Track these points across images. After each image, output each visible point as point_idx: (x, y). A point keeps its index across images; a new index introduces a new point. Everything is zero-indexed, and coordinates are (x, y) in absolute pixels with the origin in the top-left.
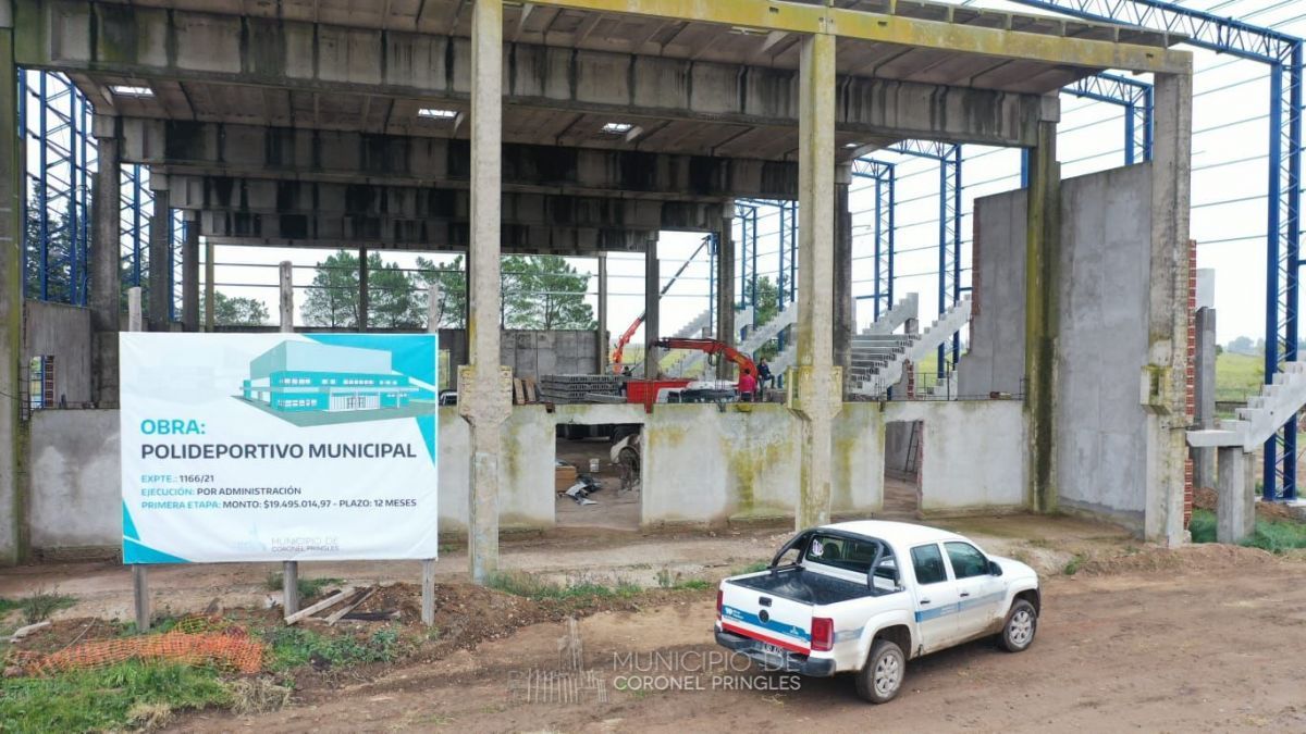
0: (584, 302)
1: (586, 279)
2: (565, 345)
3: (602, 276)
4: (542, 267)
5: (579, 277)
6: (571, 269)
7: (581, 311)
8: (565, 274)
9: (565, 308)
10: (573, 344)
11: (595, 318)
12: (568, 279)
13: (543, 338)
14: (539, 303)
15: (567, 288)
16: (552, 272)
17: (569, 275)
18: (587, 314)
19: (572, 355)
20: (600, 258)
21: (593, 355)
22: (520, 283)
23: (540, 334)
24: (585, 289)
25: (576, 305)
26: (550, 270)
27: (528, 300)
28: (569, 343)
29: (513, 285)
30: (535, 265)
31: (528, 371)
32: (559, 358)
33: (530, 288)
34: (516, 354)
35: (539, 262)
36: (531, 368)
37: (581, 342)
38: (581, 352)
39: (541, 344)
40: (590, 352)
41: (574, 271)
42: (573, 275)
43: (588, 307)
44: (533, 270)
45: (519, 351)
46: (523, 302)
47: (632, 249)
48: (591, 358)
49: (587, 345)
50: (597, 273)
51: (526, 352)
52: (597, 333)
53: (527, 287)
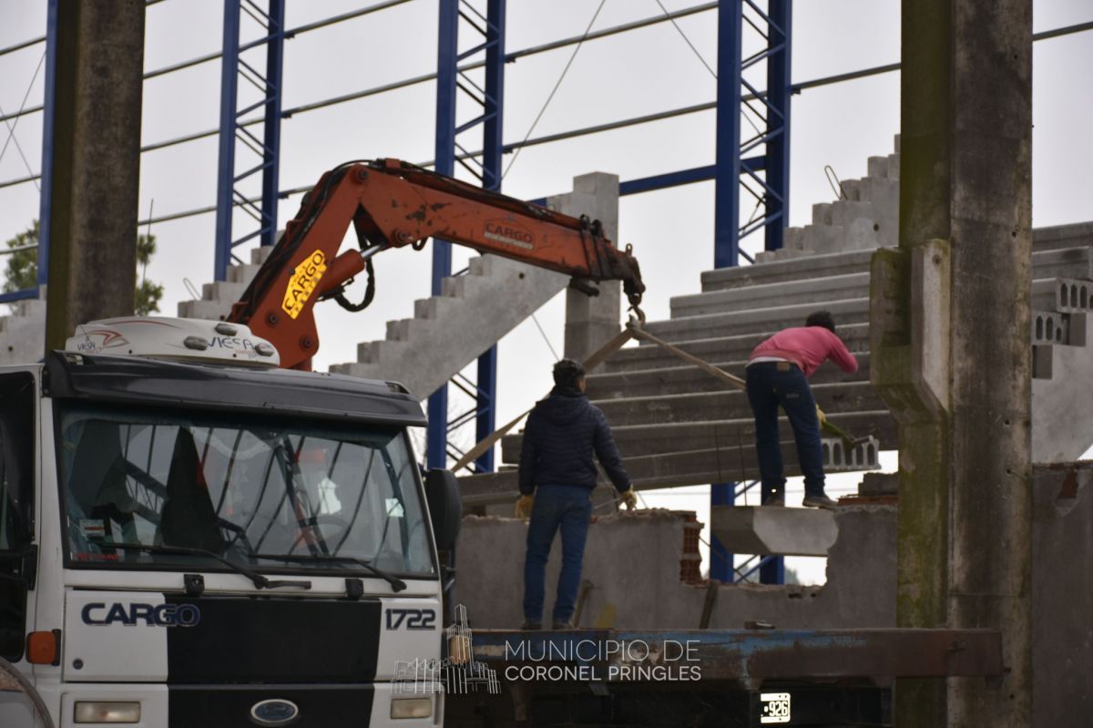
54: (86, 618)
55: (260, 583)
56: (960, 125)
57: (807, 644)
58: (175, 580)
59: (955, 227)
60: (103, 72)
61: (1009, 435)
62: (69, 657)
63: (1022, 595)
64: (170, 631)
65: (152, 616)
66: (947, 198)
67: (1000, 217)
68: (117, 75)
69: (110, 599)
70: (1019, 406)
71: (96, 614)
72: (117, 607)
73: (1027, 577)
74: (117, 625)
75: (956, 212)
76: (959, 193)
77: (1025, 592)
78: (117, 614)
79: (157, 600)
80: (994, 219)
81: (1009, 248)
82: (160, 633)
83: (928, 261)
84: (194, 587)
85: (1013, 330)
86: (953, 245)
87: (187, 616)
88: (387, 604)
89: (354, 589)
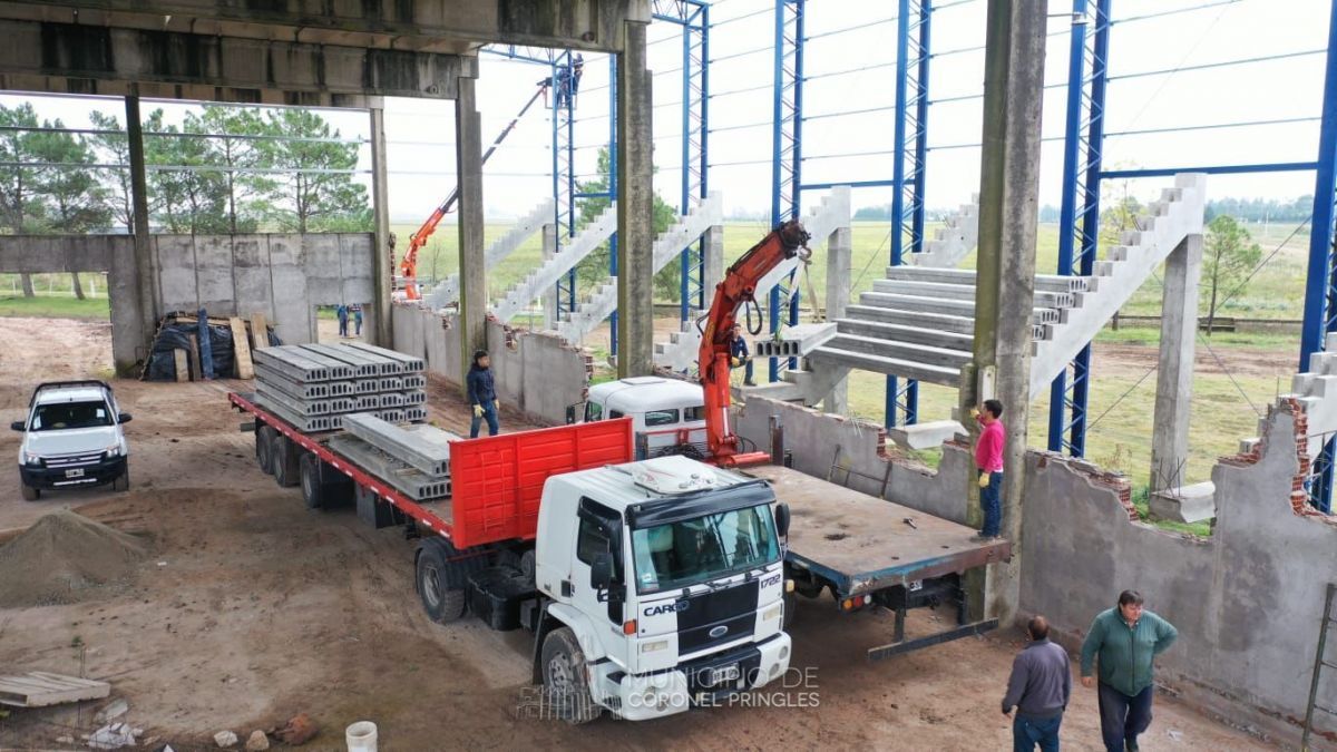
0: (354, 181)
1: (355, 146)
2: (319, 257)
3: (377, 141)
4: (286, 128)
5: (344, 143)
6: (332, 132)
7: (351, 194)
8: (323, 139)
9: (325, 189)
10: (332, 256)
11: (371, 204)
12: (327, 146)
13: (279, 247)
14: (286, 181)
15: (327, 160)
16: (303, 136)
17: (330, 139)
18: (360, 197)
19: (333, 275)
20: (372, 112)
21: (369, 273)
22: (255, 151)
23: (274, 241)
24: (354, 160)
25: (341, 185)
26: (300, 131)
27: (268, 177)
28: (326, 253)
29: (245, 155)
30: (276, 125)
31: (257, 304)
32: (309, 279)
33: (270, 159)
34: (233, 276)
35: (281, 119)
36: (262, 298)
37: (346, 253)
38: (347, 270)
39: (277, 258)
40: (363, 267)
41: (337, 135)
42: (336, 140)
43: (362, 189)
44: (274, 132)
45: (238, 270)
46: (259, 181)
47: (430, 92)
48: (367, 278)
49: (359, 257)
50: (369, 137)
51: (251, 271)
52: (373, 237)
53: (268, 158)
54: (646, 614)
55: (712, 586)
56: (1001, 316)
57: (929, 565)
58: (679, 592)
59: (998, 360)
60: (636, 188)
61: (1017, 440)
62: (640, 629)
63: (1020, 504)
64: (678, 613)
65: (671, 609)
66: (994, 347)
67: (1017, 351)
68: (642, 188)
69: (654, 605)
70: (1022, 428)
71: (649, 612)
72: (658, 608)
73: (1023, 496)
74: (658, 615)
75: (998, 353)
76: (1000, 344)
77: (1021, 502)
78: (658, 610)
79: (672, 602)
80: (1015, 352)
81: (1021, 363)
82: (674, 614)
83: (985, 375)
84: (686, 593)
85: (1021, 397)
86: (996, 367)
87: (684, 606)
88: (761, 579)
89: (748, 577)
